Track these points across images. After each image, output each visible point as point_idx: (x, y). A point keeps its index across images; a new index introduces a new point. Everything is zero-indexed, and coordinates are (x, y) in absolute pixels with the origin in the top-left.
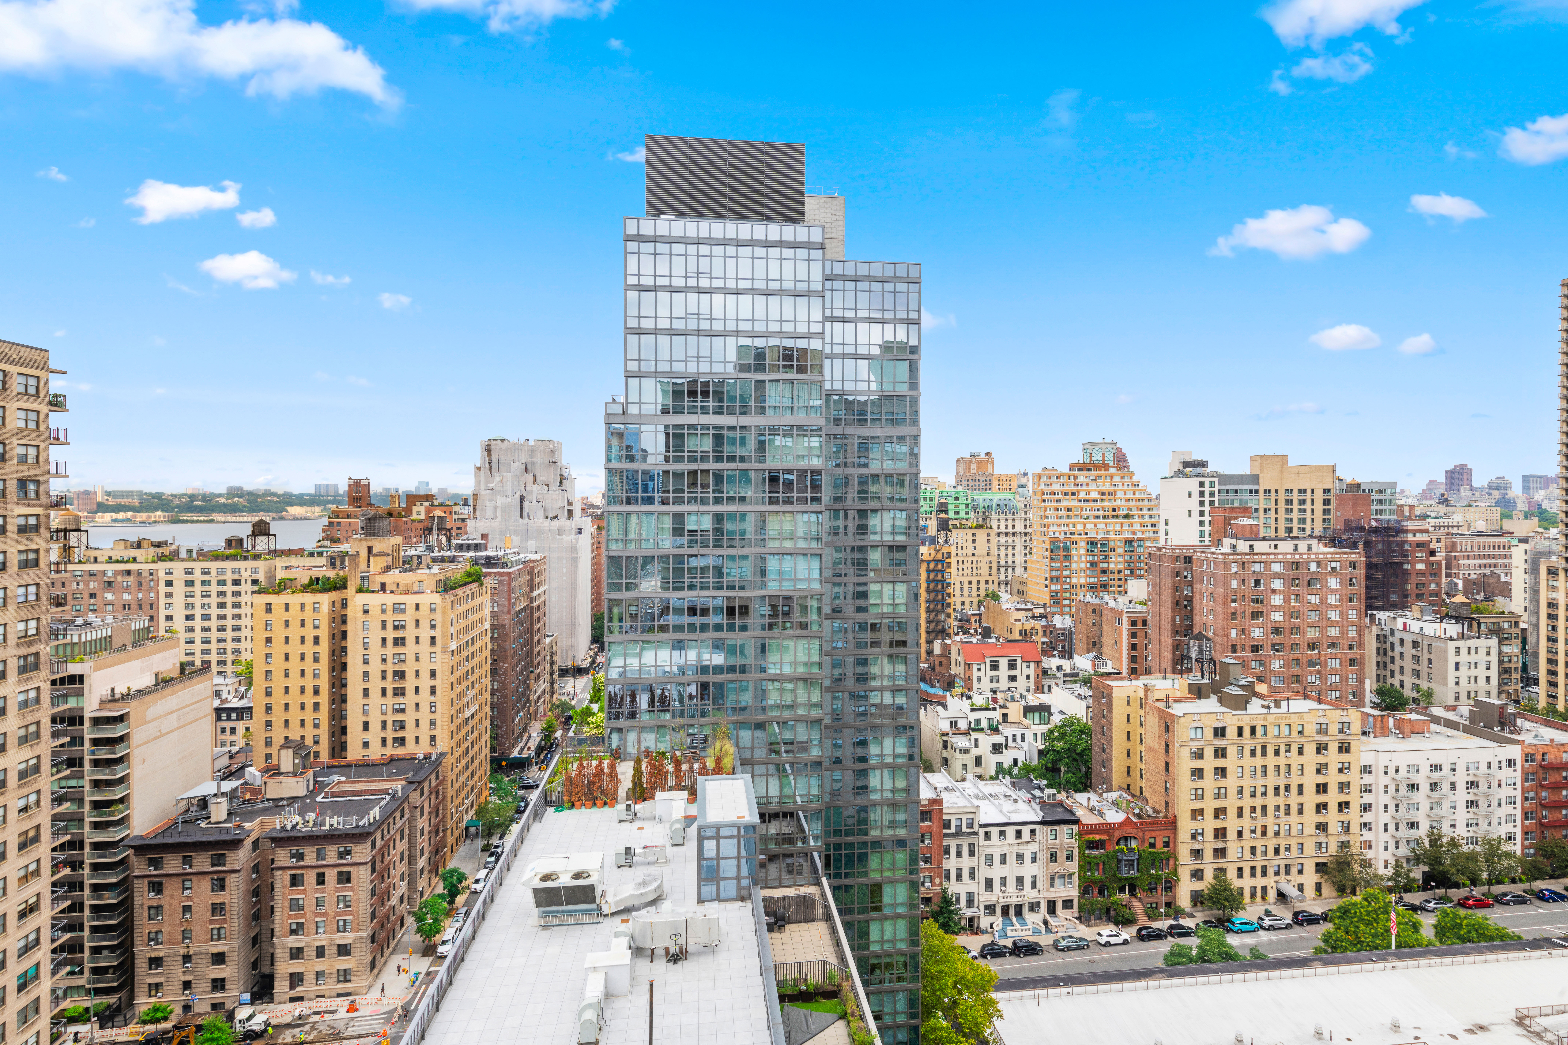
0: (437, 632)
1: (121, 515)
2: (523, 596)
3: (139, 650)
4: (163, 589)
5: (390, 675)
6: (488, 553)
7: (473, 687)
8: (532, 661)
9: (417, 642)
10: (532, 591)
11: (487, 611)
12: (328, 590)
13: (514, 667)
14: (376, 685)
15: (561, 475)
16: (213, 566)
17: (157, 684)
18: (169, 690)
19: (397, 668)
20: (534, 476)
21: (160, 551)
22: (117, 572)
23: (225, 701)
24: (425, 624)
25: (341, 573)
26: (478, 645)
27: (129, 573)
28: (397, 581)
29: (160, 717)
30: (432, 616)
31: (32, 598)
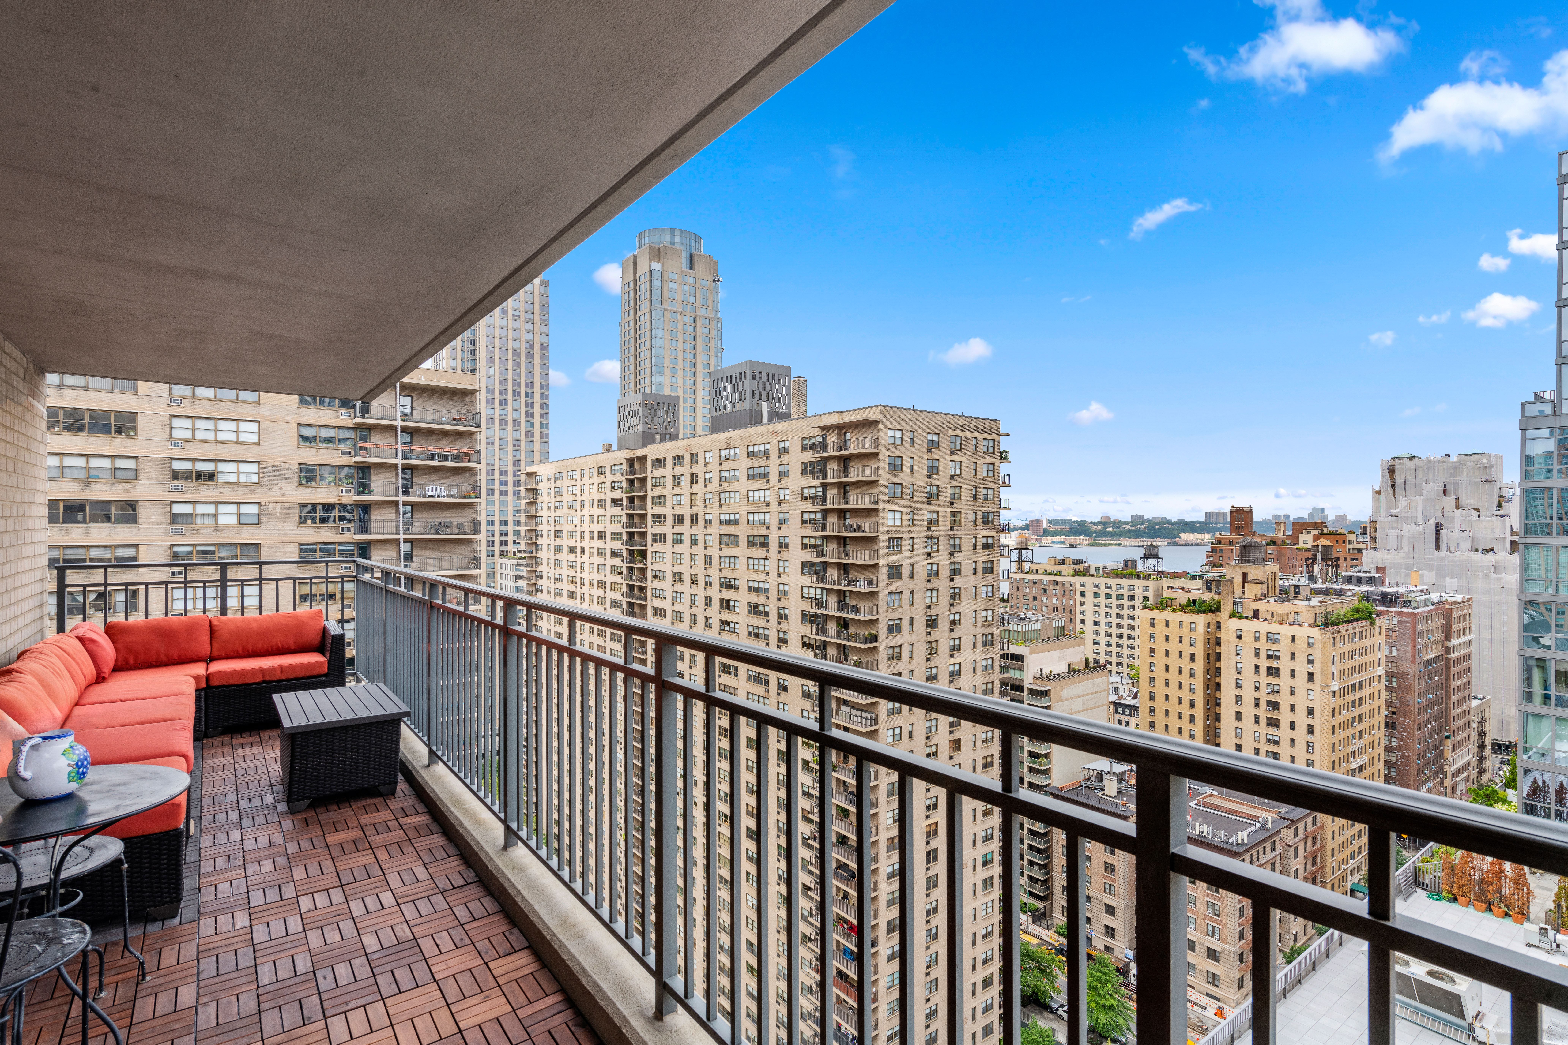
0: (1316, 669)
1: (1058, 539)
2: (1435, 643)
3: (1058, 643)
4: (1079, 598)
5: (1263, 704)
6: (1386, 589)
7: (1361, 737)
8: (1447, 723)
9: (1293, 676)
10: (1448, 638)
11: (1381, 654)
12: (1203, 612)
13: (1420, 726)
14: (1249, 711)
15: (1501, 497)
16: (1114, 582)
17: (1069, 672)
18: (1077, 678)
19: (1271, 698)
20: (1457, 499)
21: (1077, 567)
22: (1050, 582)
23: (1121, 697)
24: (1301, 658)
25: (1216, 597)
26: (1367, 691)
27: (1057, 583)
28: (1272, 609)
29: (1071, 698)
30: (1310, 651)
31: (990, 594)
